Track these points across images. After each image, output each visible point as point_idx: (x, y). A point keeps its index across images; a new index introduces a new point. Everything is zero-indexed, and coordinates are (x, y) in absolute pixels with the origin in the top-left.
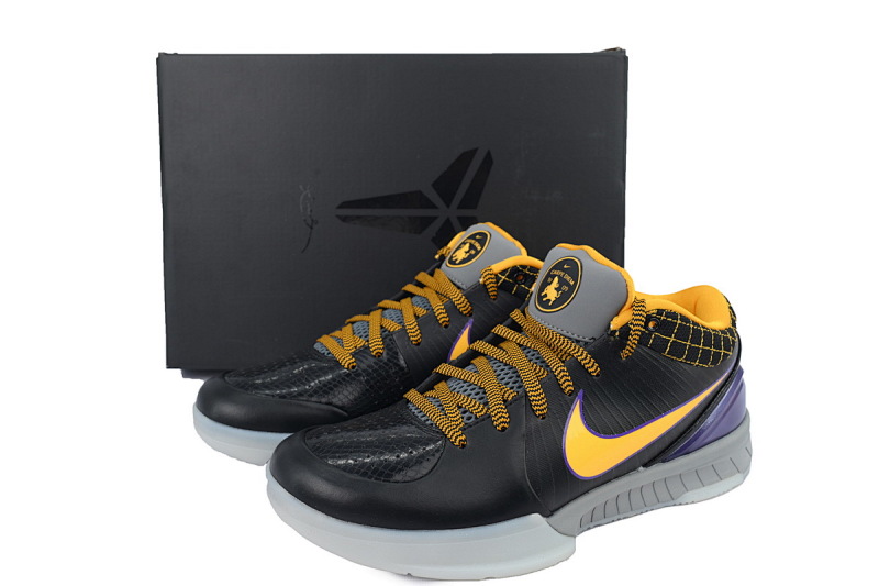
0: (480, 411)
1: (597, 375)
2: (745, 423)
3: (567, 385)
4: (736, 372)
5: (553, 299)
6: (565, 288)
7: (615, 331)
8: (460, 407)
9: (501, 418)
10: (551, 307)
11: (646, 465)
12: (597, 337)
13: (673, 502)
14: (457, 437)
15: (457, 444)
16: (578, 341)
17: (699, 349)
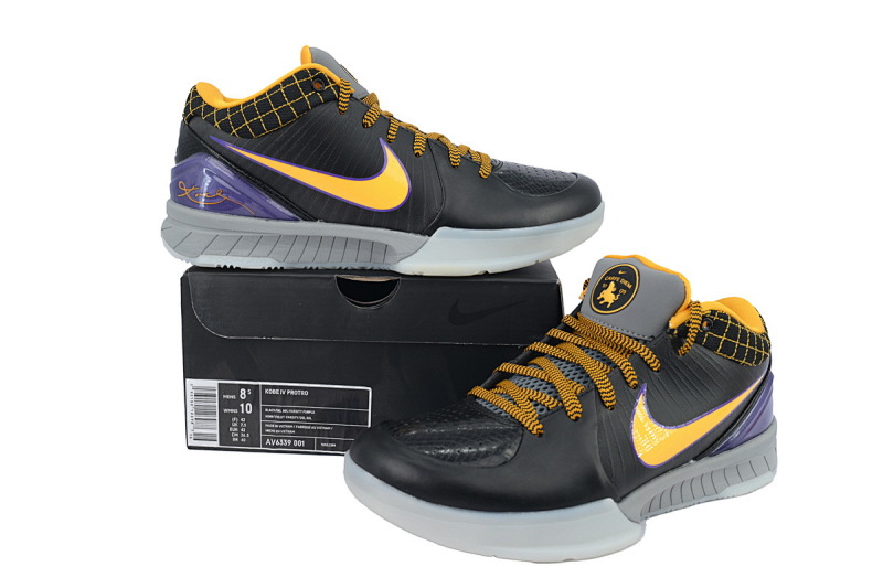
0: (551, 403)
1: (658, 371)
2: (773, 426)
3: (632, 378)
4: (768, 378)
5: (611, 302)
6: (624, 292)
7: (674, 330)
8: (531, 401)
9: (574, 408)
10: (609, 309)
11: (696, 458)
12: (655, 335)
13: (716, 496)
14: (534, 426)
15: (535, 432)
16: (637, 340)
17: (745, 348)
